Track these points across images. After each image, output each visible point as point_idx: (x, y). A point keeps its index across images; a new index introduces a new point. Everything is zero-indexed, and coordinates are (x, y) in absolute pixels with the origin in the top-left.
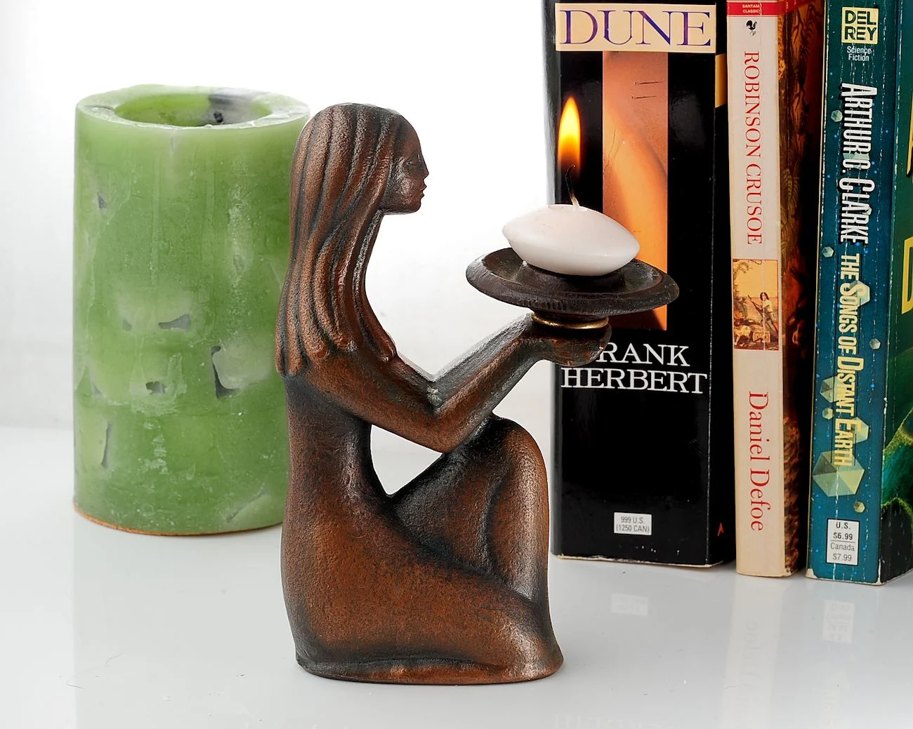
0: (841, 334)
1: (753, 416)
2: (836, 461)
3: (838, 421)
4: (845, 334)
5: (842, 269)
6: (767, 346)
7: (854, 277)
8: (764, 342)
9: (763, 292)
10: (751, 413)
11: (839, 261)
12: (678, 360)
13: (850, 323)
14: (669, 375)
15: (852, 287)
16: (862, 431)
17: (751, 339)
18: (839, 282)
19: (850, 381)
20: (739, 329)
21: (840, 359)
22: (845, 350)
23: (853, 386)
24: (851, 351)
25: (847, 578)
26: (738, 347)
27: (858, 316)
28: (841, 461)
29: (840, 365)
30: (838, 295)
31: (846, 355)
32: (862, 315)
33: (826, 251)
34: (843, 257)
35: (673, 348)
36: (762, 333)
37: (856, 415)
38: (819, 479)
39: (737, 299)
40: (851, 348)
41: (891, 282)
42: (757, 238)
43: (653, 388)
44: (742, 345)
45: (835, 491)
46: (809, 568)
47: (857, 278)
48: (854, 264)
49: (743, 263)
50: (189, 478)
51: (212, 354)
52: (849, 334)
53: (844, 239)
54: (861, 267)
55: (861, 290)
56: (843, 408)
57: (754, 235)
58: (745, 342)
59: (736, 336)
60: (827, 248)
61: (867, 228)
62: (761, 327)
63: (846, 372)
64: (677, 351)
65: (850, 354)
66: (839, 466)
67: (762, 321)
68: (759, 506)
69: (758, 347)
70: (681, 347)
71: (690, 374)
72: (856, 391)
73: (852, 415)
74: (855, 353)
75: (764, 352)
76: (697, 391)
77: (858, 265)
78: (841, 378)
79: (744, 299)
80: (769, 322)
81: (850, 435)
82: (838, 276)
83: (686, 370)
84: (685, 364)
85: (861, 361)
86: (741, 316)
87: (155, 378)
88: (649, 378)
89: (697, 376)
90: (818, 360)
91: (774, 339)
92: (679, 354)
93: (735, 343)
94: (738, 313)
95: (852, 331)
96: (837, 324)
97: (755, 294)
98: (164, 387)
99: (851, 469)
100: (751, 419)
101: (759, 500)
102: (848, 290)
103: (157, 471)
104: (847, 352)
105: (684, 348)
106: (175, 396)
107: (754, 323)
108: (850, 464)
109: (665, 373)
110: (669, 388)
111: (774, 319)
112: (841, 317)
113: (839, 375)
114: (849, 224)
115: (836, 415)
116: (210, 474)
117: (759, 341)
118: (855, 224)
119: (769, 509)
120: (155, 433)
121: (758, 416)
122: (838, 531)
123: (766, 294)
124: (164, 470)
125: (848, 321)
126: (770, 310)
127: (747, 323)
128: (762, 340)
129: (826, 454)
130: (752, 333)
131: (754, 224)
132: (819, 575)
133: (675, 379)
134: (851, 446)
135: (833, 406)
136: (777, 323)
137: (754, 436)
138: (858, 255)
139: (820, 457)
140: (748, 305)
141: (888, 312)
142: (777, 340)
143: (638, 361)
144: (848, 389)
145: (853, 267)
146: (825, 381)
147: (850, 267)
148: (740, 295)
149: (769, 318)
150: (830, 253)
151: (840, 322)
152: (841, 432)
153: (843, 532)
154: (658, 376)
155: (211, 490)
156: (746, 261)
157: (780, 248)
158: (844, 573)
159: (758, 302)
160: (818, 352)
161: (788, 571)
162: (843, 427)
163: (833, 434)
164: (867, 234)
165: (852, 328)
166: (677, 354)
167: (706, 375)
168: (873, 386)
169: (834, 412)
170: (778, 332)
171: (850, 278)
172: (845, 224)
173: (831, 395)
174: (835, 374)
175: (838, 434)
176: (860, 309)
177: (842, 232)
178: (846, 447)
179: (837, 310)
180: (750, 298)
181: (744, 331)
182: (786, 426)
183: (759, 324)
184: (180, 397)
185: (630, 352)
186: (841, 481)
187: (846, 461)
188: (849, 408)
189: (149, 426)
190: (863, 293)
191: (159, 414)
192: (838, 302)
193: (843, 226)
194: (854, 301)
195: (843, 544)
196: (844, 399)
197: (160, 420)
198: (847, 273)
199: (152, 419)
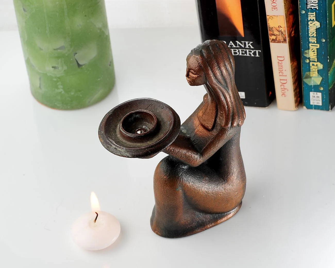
0: (310, 37)
1: (279, 63)
2: (311, 75)
3: (311, 63)
4: (311, 37)
5: (309, 17)
6: (283, 42)
7: (313, 20)
8: (281, 41)
9: (279, 25)
10: (278, 62)
11: (307, 15)
12: (249, 46)
13: (313, 33)
14: (246, 51)
15: (313, 22)
16: (321, 66)
17: (276, 40)
18: (308, 21)
19: (315, 51)
20: (271, 37)
21: (310, 45)
22: (312, 42)
23: (316, 52)
24: (314, 42)
25: (318, 109)
26: (271, 42)
27: (316, 31)
28: (313, 75)
29: (310, 46)
30: (308, 25)
31: (312, 43)
32: (318, 31)
33: (302, 12)
34: (309, 13)
35: (247, 42)
36: (280, 38)
37: (318, 61)
38: (305, 80)
39: (270, 27)
40: (314, 41)
41: (328, 21)
42: (275, 9)
43: (241, 54)
44: (273, 42)
45: (312, 84)
46: (304, 106)
47: (315, 20)
48: (313, 15)
49: (271, 17)
50: (72, 94)
51: (75, 55)
52: (313, 37)
53: (309, 8)
54: (316, 16)
55: (317, 23)
56: (313, 59)
57: (274, 8)
58: (274, 41)
59: (270, 39)
60: (302, 11)
61: (317, 4)
62: (279, 36)
63: (313, 48)
64: (248, 43)
65: (314, 43)
66: (312, 76)
67: (280, 34)
68: (284, 90)
69: (279, 42)
70: (250, 42)
71: (254, 51)
72: (317, 54)
73: (316, 61)
74: (316, 42)
75: (281, 44)
76: (257, 56)
77: (315, 16)
78: (311, 50)
79: (272, 28)
80: (283, 35)
81: (316, 67)
82: (307, 19)
83: (253, 49)
84: (252, 47)
85: (318, 45)
86: (272, 33)
87: (54, 65)
88: (239, 51)
89: (257, 51)
90: (302, 45)
91: (285, 40)
92: (250, 44)
93: (270, 41)
94: (270, 32)
95: (314, 36)
96: (308, 34)
97: (277, 26)
98: (58, 68)
99: (317, 77)
100: (279, 64)
101: (284, 88)
102: (311, 23)
103: (61, 93)
104: (313, 42)
105: (251, 42)
106: (63, 71)
107: (277, 35)
108: (317, 76)
109: (245, 50)
110: (247, 54)
111: (284, 34)
112: (309, 32)
113: (310, 49)
114: (310, 3)
115: (310, 61)
116: (80, 91)
117: (279, 41)
118: (313, 3)
119: (288, 91)
120: (57, 81)
121: (281, 63)
122: (314, 95)
123: (280, 26)
124: (63, 92)
125: (312, 33)
126: (282, 31)
127: (274, 35)
128: (280, 40)
129: (308, 73)
130: (276, 38)
131: (274, 4)
132: (308, 108)
133: (249, 52)
134: (317, 70)
135: (309, 58)
136: (286, 35)
137: (280, 69)
138: (314, 13)
139: (305, 74)
140: (274, 29)
141: (327, 31)
142: (286, 40)
143: (234, 46)
144: (314, 53)
145: (313, 16)
146: (305, 51)
147: (312, 16)
148: (271, 26)
149: (282, 33)
150: (304, 12)
151: (309, 33)
152: (313, 66)
153: (316, 96)
154: (242, 51)
155: (81, 96)
156: (272, 16)
157: (284, 12)
158: (317, 107)
159: (278, 29)
160: (302, 43)
161: (296, 108)
162: (313, 65)
163: (309, 67)
164: (317, 6)
165: (314, 35)
166: (249, 44)
167: (260, 51)
168: (323, 53)
169: (309, 60)
170: (286, 38)
171: (312, 20)
172: (309, 3)
173: (308, 55)
174: (309, 49)
175: (311, 67)
176: (316, 29)
177: (308, 6)
178: (315, 71)
179: (308, 30)
180: (275, 27)
181: (274, 37)
182: (292, 66)
183: (279, 35)
184: (65, 71)
185: (231, 44)
186: (313, 80)
187: (315, 75)
188: (315, 59)
189: (55, 80)
190: (318, 24)
191: (58, 76)
192: (308, 27)
193: (308, 4)
194: (314, 27)
195: (316, 99)
196: (313, 56)
197: (59, 78)
198: (311, 18)
199: (56, 78)
